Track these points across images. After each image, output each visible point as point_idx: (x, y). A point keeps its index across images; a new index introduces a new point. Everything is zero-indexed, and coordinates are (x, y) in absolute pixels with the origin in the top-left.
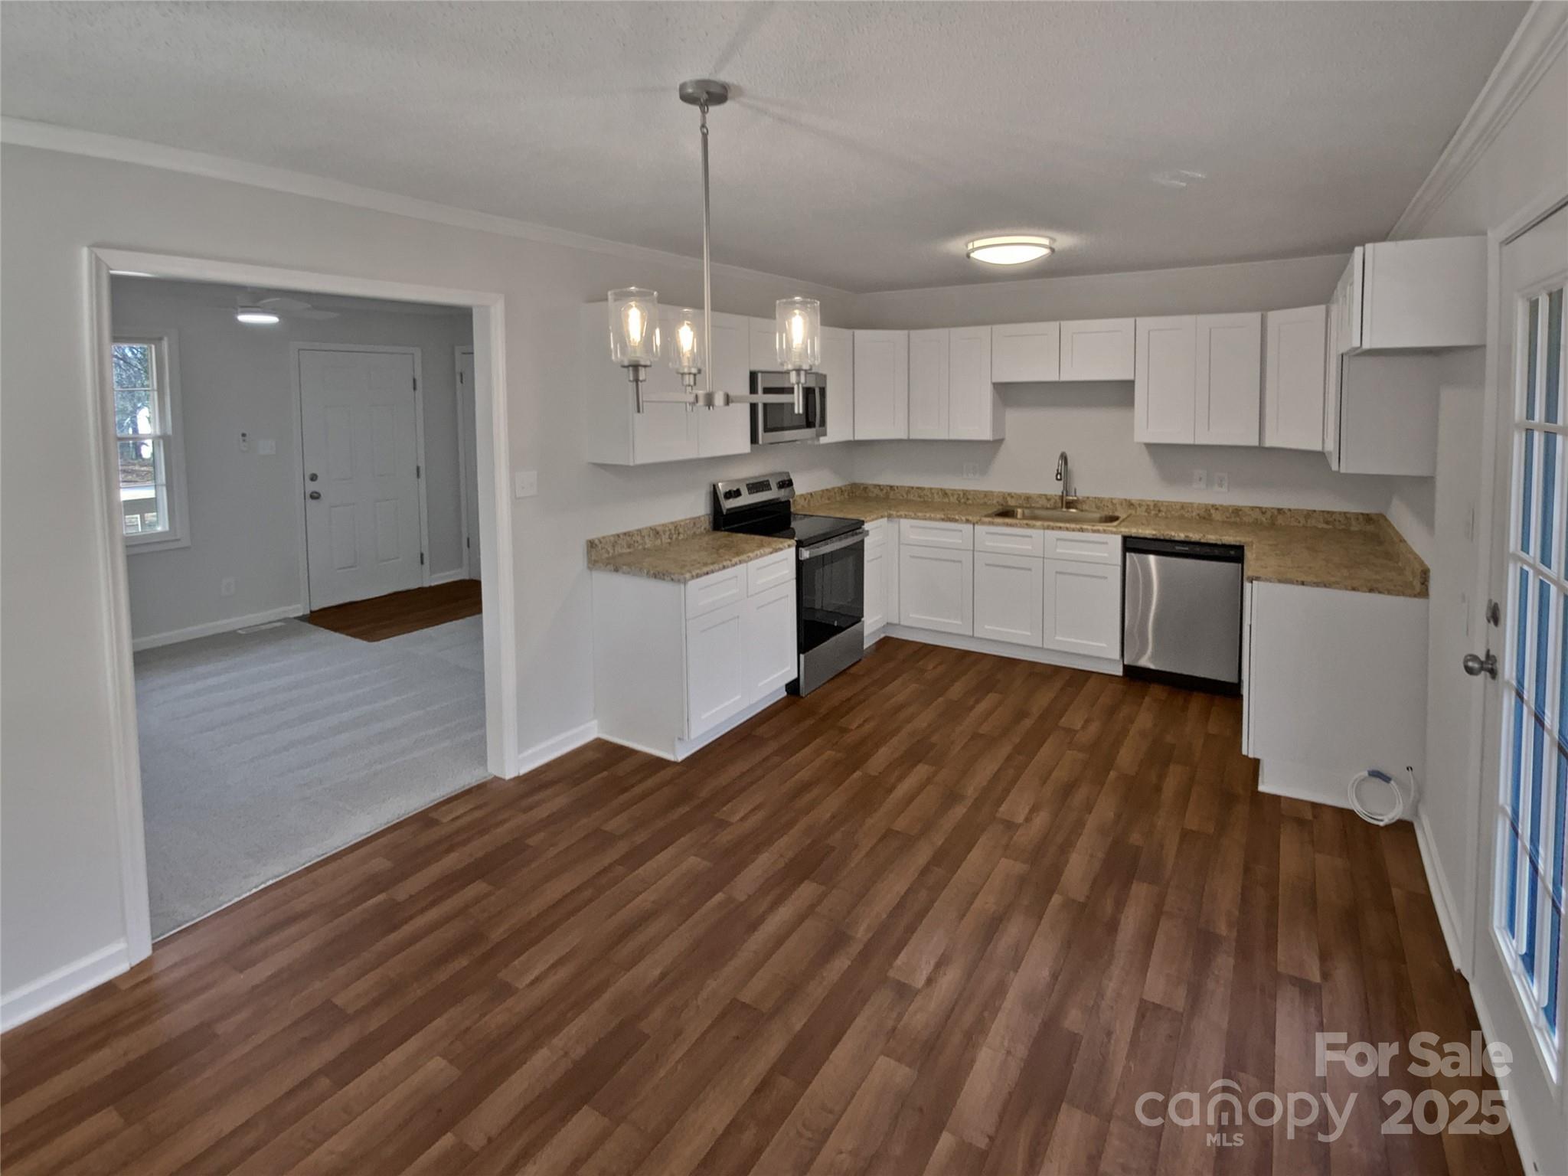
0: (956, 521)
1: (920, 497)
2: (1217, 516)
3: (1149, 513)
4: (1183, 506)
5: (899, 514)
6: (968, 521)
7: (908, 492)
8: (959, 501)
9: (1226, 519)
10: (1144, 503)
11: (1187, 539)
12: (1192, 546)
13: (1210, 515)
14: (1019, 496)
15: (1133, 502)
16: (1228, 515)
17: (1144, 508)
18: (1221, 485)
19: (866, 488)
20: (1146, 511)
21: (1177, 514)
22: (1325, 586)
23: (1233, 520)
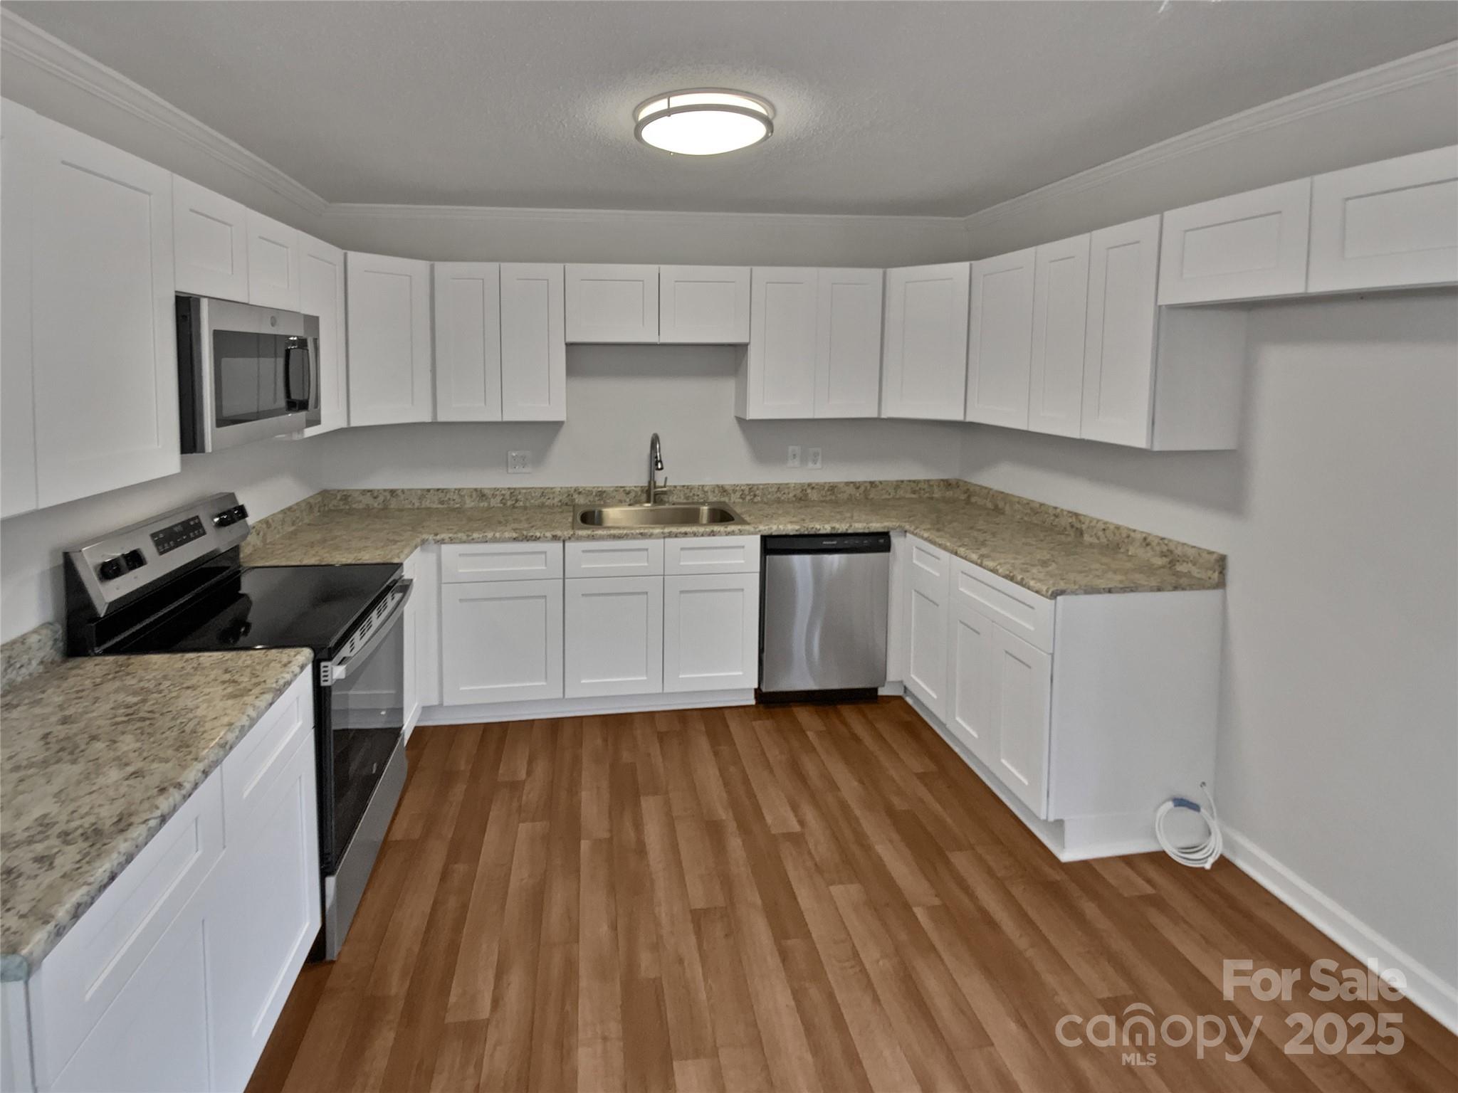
0: (537, 539)
1: (442, 502)
2: (814, 495)
3: (744, 499)
4: (779, 488)
5: (438, 537)
6: (555, 538)
7: (421, 498)
8: (505, 504)
9: (822, 499)
10: (738, 488)
11: (834, 532)
12: (839, 539)
13: (806, 495)
14: (589, 493)
15: (727, 487)
16: (824, 494)
17: (738, 494)
18: (815, 462)
19: (346, 497)
20: (741, 498)
21: (773, 498)
22: (1132, 591)
23: (828, 499)
